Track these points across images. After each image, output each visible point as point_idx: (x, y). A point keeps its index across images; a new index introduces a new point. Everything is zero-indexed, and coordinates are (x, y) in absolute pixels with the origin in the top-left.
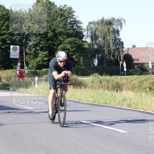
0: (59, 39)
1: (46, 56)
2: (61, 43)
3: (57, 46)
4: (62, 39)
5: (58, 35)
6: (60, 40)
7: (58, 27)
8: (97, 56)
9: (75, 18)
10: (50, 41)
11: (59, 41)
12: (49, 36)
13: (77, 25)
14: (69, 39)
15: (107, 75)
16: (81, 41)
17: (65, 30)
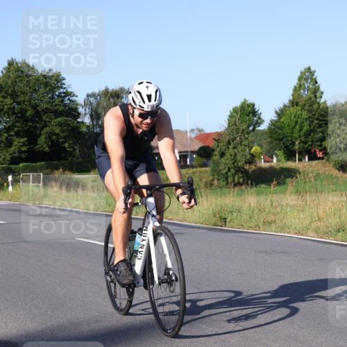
0: (44, 119)
1: (24, 145)
2: (46, 126)
3: (40, 129)
4: (47, 119)
5: (42, 114)
6: (45, 121)
7: (41, 101)
9: (65, 88)
10: (30, 123)
11: (43, 123)
12: (28, 115)
13: (69, 99)
14: (59, 119)
16: (76, 121)
17: (52, 106)
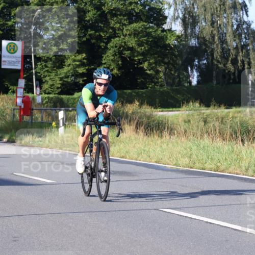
0: (112, 25)
1: (82, 64)
2: (115, 35)
3: (105, 41)
4: (118, 26)
5: (109, 17)
6: (113, 28)
8: (196, 62)
10: (91, 30)
11: (111, 31)
12: (87, 18)
14: (134, 25)
15: (220, 106)
16: (160, 29)
17: (124, 4)
